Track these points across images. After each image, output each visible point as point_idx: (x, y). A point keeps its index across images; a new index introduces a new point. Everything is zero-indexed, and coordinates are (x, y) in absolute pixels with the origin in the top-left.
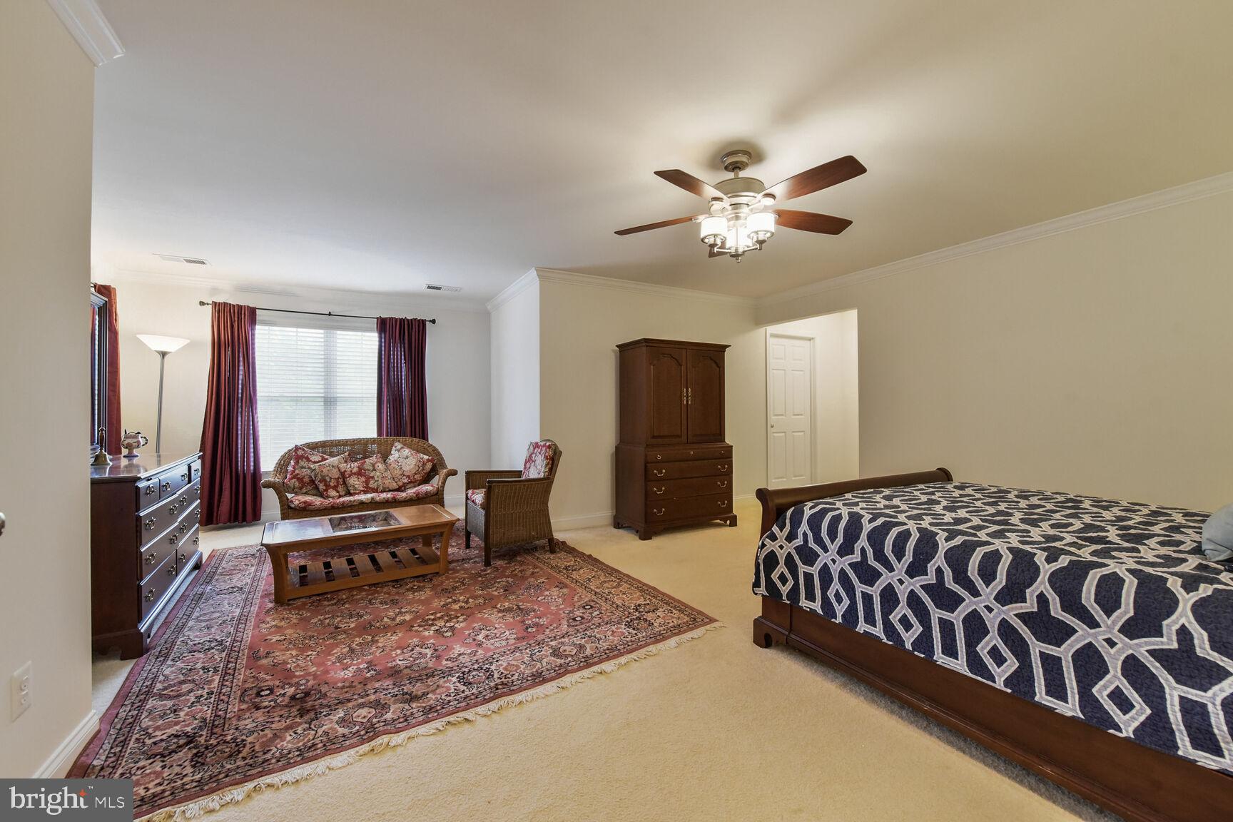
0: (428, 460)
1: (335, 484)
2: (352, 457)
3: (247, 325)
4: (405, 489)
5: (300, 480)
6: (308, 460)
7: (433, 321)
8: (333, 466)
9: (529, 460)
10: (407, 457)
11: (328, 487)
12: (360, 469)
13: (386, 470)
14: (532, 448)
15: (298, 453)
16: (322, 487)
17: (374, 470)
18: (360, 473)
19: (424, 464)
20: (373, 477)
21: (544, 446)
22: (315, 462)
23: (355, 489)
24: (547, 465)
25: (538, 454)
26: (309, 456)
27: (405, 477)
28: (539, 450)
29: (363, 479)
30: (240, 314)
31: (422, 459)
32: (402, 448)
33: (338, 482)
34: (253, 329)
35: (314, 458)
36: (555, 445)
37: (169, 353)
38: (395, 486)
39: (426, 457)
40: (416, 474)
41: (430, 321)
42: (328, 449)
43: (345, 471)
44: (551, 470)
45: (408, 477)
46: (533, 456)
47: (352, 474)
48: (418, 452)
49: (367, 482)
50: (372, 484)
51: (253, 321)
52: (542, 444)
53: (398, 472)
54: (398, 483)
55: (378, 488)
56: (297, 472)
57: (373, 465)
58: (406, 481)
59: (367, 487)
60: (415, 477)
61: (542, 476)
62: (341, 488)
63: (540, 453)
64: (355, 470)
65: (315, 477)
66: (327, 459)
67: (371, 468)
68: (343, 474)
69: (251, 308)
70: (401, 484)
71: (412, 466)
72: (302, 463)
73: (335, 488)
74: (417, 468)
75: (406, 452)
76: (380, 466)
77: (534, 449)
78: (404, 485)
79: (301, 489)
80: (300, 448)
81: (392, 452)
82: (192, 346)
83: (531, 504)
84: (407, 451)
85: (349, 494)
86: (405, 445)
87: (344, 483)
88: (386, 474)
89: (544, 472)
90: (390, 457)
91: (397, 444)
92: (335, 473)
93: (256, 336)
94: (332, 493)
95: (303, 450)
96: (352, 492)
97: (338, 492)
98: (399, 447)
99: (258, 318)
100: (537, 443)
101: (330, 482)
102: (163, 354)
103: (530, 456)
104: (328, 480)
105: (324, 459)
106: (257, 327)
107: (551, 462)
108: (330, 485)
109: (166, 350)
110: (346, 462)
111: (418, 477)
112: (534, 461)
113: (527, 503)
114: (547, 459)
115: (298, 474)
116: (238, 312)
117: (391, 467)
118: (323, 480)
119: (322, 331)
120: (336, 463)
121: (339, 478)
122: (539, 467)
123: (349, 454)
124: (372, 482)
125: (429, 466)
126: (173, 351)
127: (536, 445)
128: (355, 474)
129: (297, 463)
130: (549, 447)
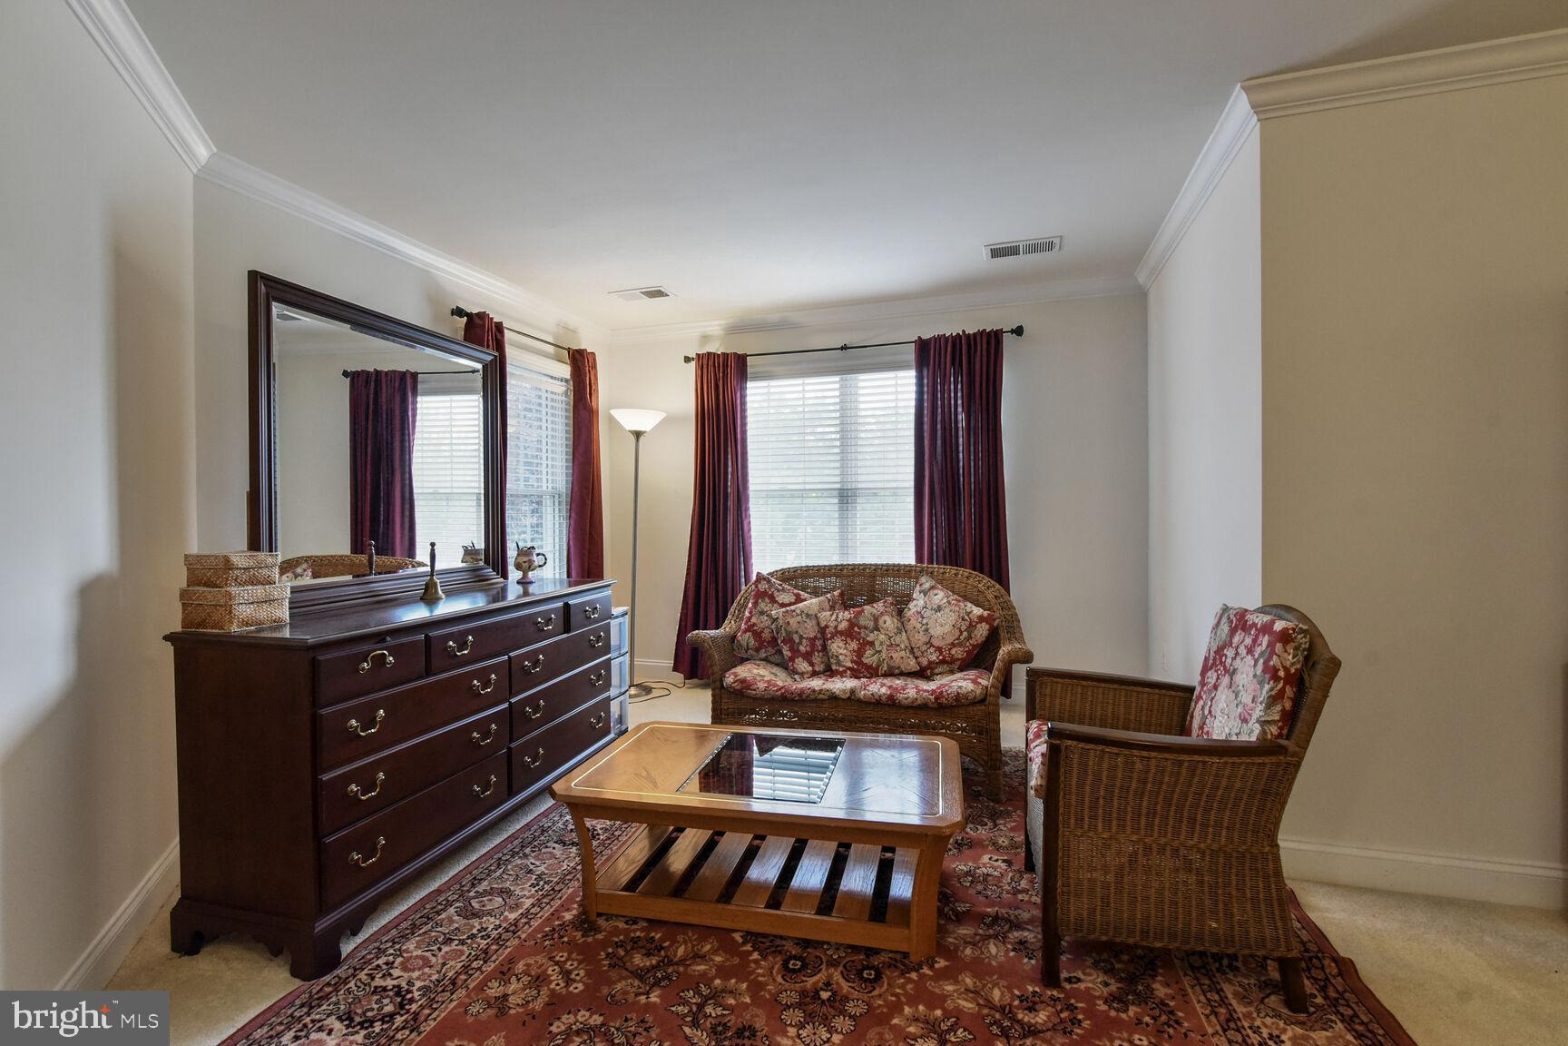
0: (981, 619)
1: (808, 649)
2: (846, 602)
3: (734, 383)
4: (933, 674)
5: (757, 635)
6: (773, 600)
7: (1019, 331)
8: (808, 615)
9: (1216, 661)
10: (939, 609)
11: (795, 652)
12: (852, 624)
13: (899, 632)
14: (1225, 628)
15: (760, 586)
16: (787, 653)
17: (877, 628)
18: (849, 634)
19: (971, 627)
20: (872, 644)
21: (1267, 628)
22: (783, 605)
23: (839, 663)
24: (1273, 700)
25: (1242, 650)
26: (776, 594)
27: (932, 650)
28: (1248, 641)
29: (854, 645)
30: (725, 366)
31: (969, 614)
32: (932, 588)
33: (813, 646)
34: (743, 389)
35: (784, 598)
36: (1314, 636)
37: (645, 432)
38: (912, 665)
39: (977, 611)
40: (953, 645)
41: (1012, 331)
42: (811, 582)
43: (827, 627)
44: (1290, 718)
45: (939, 649)
46: (1230, 653)
47: (837, 633)
48: (966, 598)
49: (860, 653)
50: (869, 658)
51: (743, 375)
52: (1261, 619)
53: (920, 638)
54: (920, 660)
55: (878, 666)
56: (754, 620)
57: (876, 619)
58: (934, 658)
59: (859, 662)
60: (953, 652)
61: (1251, 733)
62: (817, 658)
63: (1250, 651)
64: (843, 626)
65: (777, 633)
66: (805, 600)
67: (871, 624)
68: (823, 630)
69: (739, 355)
70: (924, 662)
71: (947, 628)
72: (763, 605)
73: (807, 657)
74: (958, 633)
75: (940, 596)
76: (889, 622)
77: (1233, 632)
78: (931, 665)
79: (757, 650)
80: (764, 579)
81: (914, 596)
82: (669, 422)
83: (1205, 825)
84: (941, 594)
85: (829, 672)
86: (940, 582)
87: (825, 648)
88: (898, 640)
89: (1263, 723)
90: (911, 605)
91: (923, 579)
92: (810, 630)
93: (748, 399)
94: (802, 665)
95: (769, 581)
96: (834, 667)
97: (812, 664)
98: (927, 586)
99: (749, 370)
100: (1242, 614)
101: (800, 643)
102: (638, 435)
103: (1220, 651)
104: (797, 641)
105: (799, 600)
106: (749, 384)
107: (1289, 691)
108: (798, 650)
109: (643, 430)
110: (832, 608)
111: (958, 653)
112: (1232, 673)
113: (1193, 820)
114: (1275, 678)
115: (754, 625)
116: (723, 364)
117: (909, 627)
118: (789, 640)
119: (837, 378)
120: (814, 610)
121: (816, 637)
122: (1246, 698)
123: (842, 594)
124: (869, 652)
125: (982, 631)
126: (648, 430)
127: (1239, 621)
128: (841, 633)
129: (756, 604)
130: (1285, 637)
